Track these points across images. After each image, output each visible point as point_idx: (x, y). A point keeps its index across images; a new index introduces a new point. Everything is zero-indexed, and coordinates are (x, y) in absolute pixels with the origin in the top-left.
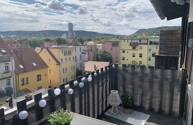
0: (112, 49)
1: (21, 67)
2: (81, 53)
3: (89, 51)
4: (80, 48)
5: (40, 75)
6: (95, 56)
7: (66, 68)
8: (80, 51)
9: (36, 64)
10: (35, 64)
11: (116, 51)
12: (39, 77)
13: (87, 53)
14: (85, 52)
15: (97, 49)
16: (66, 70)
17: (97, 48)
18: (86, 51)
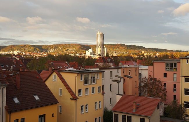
0: (165, 75)
1: (16, 100)
2: (113, 81)
3: (125, 78)
4: (111, 72)
5: (44, 116)
6: (136, 85)
7: (86, 105)
8: (111, 77)
9: (39, 97)
10: (37, 98)
11: (174, 78)
12: (43, 118)
13: (122, 80)
14: (119, 79)
15: (140, 74)
16: (86, 108)
17: (140, 72)
18: (121, 78)
